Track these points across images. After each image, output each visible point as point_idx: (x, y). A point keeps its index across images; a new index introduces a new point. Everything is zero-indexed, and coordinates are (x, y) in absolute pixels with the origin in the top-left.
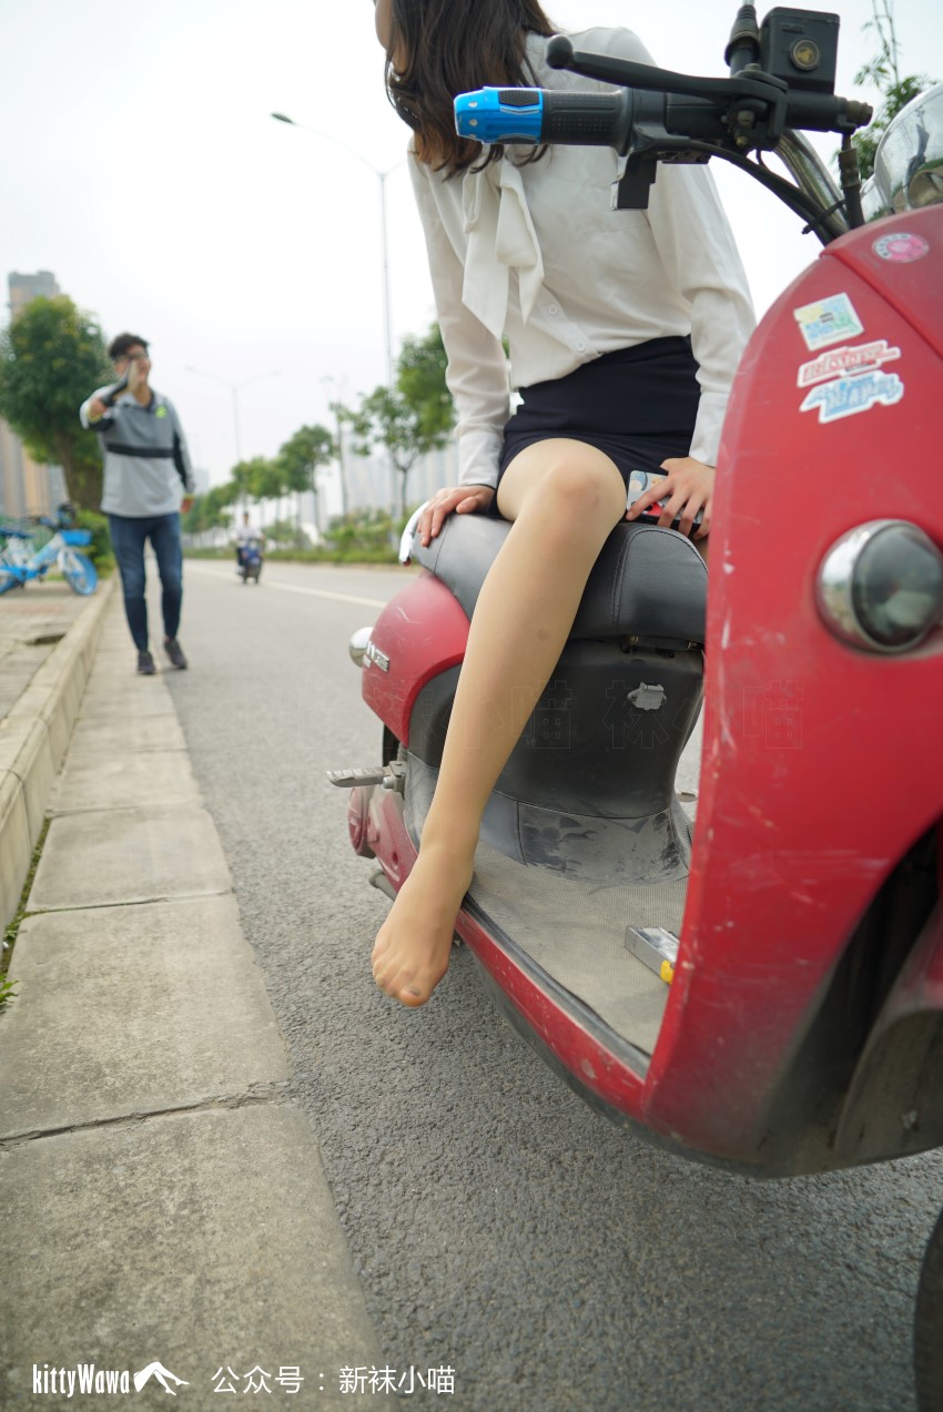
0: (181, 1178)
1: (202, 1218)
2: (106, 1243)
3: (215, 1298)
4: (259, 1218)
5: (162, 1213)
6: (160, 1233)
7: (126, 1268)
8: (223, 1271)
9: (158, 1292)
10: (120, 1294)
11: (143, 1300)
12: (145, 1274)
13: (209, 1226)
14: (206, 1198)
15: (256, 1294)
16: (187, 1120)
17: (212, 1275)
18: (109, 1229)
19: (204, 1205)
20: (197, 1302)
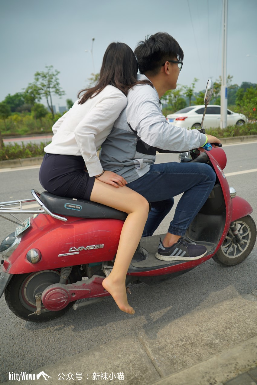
0: (174, 344)
1: (185, 337)
2: (197, 350)
3: (204, 329)
4: (182, 328)
5: (185, 344)
6: (191, 342)
7: (202, 344)
8: (197, 330)
9: (206, 337)
10: (208, 342)
11: (208, 338)
12: (202, 340)
13: (187, 335)
14: (179, 338)
15: (201, 324)
16: (152, 351)
17: (199, 331)
18: (193, 351)
19: (181, 338)
20: (206, 331)
